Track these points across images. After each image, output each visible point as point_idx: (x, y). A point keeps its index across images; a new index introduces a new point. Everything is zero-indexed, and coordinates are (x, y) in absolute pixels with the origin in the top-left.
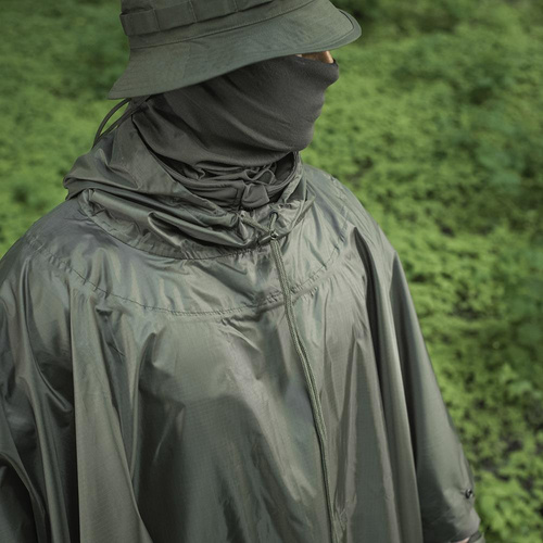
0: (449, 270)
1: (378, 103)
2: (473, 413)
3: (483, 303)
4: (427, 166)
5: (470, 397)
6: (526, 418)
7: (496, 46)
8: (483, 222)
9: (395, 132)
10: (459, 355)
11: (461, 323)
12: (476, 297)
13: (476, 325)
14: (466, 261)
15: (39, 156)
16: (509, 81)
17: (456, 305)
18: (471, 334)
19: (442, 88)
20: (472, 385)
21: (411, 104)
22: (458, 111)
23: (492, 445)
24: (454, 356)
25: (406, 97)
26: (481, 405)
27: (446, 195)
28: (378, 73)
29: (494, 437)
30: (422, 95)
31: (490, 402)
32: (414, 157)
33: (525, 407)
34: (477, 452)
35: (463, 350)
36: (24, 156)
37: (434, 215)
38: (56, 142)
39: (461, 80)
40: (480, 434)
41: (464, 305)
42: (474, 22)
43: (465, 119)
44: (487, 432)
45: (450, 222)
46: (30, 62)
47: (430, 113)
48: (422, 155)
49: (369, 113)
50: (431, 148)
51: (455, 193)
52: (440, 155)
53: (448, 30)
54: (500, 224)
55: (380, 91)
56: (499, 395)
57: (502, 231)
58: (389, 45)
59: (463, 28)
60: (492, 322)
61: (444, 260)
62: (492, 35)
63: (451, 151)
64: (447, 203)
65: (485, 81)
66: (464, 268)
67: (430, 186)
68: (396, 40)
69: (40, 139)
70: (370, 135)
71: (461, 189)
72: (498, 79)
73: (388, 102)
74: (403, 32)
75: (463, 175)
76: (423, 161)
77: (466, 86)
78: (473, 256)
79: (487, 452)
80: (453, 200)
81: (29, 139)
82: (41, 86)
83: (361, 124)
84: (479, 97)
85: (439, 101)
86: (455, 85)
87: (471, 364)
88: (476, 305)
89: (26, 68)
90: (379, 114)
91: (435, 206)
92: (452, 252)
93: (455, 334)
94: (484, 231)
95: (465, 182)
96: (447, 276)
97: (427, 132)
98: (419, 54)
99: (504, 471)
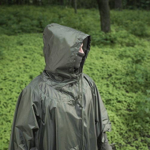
0: (126, 100)
1: (115, 62)
2: (128, 132)
3: (133, 108)
4: (124, 77)
5: (128, 128)
6: (140, 134)
7: (144, 50)
8: (136, 90)
9: (118, 69)
10: (126, 119)
11: (128, 112)
12: (132, 107)
13: (131, 113)
14: (130, 98)
15: (36, 69)
16: (145, 58)
17: (127, 108)
18: (130, 115)
19: (130, 59)
20: (128, 126)
21: (121, 63)
22: (133, 65)
23: (131, 139)
24: (125, 119)
25: (121, 61)
26: (130, 130)
27: (128, 84)
28: (115, 55)
29: (132, 137)
30: (125, 60)
31: (132, 130)
32: (121, 75)
33: (140, 132)
34: (127, 141)
35: (127, 118)
36: (33, 69)
37: (125, 88)
38: (40, 66)
39: (134, 58)
40: (129, 136)
41: (129, 108)
42: (139, 45)
43: (134, 67)
44: (130, 136)
45: (128, 90)
46: (36, 48)
47: (126, 65)
48: (123, 74)
49: (112, 64)
50: (126, 73)
51: (130, 83)
52: (127, 74)
53: (133, 46)
54: (139, 91)
55: (115, 59)
56: (134, 128)
57: (140, 92)
58: (119, 49)
59: (136, 46)
60: (135, 112)
61: (125, 98)
62: (143, 48)
63: (130, 74)
64: (128, 85)
65: (139, 58)
66: (129, 100)
67: (124, 81)
68: (121, 48)
69: (37, 65)
70: (112, 69)
71: (131, 82)
72: (143, 58)
73: (117, 62)
74: (122, 46)
75: (132, 79)
76: (123, 75)
77: (135, 59)
78: (132, 97)
79: (130, 140)
80: (129, 84)
81: (34, 65)
82: (38, 53)
83: (110, 66)
84: (138, 62)
85: (128, 62)
86: (133, 59)
87: (129, 121)
88: (132, 108)
89: (35, 49)
90: (114, 64)
91: (125, 86)
92: (128, 96)
93: (126, 114)
94: (136, 92)
95: (132, 81)
96: (125, 101)
97: (125, 69)
98: (125, 51)
99: (132, 144)
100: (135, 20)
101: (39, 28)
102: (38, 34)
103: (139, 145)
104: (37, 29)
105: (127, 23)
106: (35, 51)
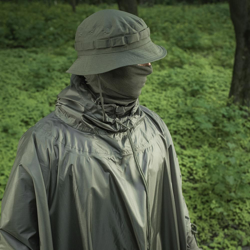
0: (185, 163)
1: (154, 95)
2: (197, 221)
3: (199, 177)
4: (174, 121)
5: (196, 215)
6: (219, 224)
7: (200, 74)
8: (198, 144)
9: (160, 108)
10: (190, 198)
11: (191, 185)
12: (196, 174)
13: (197, 185)
14: (192, 159)
15: (12, 114)
16: (206, 87)
17: (188, 178)
18: (195, 189)
19: (179, 90)
20: (196, 210)
21: (165, 96)
22: (186, 99)
23: (206, 234)
24: (188, 197)
25: (164, 93)
26: (200, 218)
27: (182, 133)
28: (153, 84)
29: (206, 231)
30: (171, 92)
31: (204, 217)
32: (169, 117)
33: (219, 219)
34: (199, 238)
35: (192, 196)
36: (7, 113)
37: (177, 141)
38: (20, 108)
39: (186, 87)
40: (201, 230)
41: (191, 177)
42: (190, 64)
43: (188, 102)
44: (203, 229)
45: (184, 144)
46: (9, 76)
47: (175, 100)
48: (171, 116)
49: (149, 99)
50: (176, 114)
51: (186, 132)
52: (179, 117)
53: (181, 67)
54: (205, 145)
55: (154, 90)
56: (208, 214)
57: (206, 147)
58: (158, 73)
59: (186, 66)
60: (204, 184)
61: (182, 159)
62: (198, 69)
63: (183, 115)
64: (182, 136)
65: (196, 88)
66: (190, 162)
67: (175, 129)
68: (160, 71)
69: (13, 107)
71: (188, 130)
72: (202, 87)
73: (157, 95)
74: (162, 67)
75: (189, 125)
76: (172, 119)
77: (189, 89)
78: (194, 157)
79: (204, 238)
80: (185, 134)
81: (9, 106)
82: (13, 85)
83: (146, 104)
84: (194, 94)
85: (178, 95)
86: (184, 89)
87: (195, 201)
88: (196, 177)
89: (7, 78)
90: (154, 100)
91: (178, 137)
92: (186, 156)
93: (188, 189)
94: (198, 147)
95: (189, 127)
97: (174, 108)
98: (169, 76)
99: (212, 245)
100: (178, 22)
101: (10, 40)
102: (8, 51)
103: (225, 245)
104: (7, 41)
105: (164, 28)
106: (8, 81)
